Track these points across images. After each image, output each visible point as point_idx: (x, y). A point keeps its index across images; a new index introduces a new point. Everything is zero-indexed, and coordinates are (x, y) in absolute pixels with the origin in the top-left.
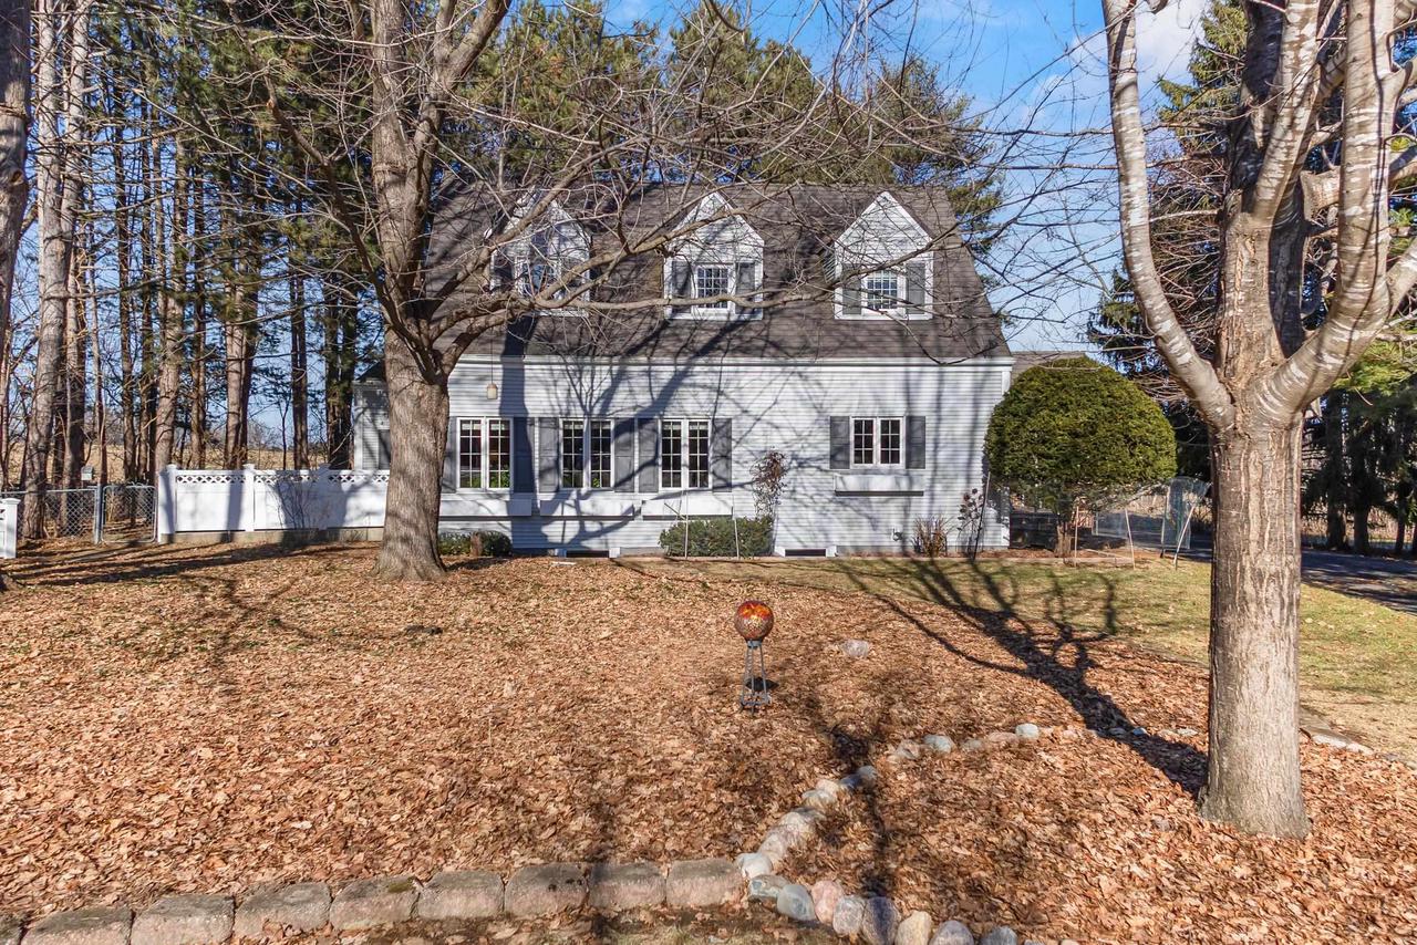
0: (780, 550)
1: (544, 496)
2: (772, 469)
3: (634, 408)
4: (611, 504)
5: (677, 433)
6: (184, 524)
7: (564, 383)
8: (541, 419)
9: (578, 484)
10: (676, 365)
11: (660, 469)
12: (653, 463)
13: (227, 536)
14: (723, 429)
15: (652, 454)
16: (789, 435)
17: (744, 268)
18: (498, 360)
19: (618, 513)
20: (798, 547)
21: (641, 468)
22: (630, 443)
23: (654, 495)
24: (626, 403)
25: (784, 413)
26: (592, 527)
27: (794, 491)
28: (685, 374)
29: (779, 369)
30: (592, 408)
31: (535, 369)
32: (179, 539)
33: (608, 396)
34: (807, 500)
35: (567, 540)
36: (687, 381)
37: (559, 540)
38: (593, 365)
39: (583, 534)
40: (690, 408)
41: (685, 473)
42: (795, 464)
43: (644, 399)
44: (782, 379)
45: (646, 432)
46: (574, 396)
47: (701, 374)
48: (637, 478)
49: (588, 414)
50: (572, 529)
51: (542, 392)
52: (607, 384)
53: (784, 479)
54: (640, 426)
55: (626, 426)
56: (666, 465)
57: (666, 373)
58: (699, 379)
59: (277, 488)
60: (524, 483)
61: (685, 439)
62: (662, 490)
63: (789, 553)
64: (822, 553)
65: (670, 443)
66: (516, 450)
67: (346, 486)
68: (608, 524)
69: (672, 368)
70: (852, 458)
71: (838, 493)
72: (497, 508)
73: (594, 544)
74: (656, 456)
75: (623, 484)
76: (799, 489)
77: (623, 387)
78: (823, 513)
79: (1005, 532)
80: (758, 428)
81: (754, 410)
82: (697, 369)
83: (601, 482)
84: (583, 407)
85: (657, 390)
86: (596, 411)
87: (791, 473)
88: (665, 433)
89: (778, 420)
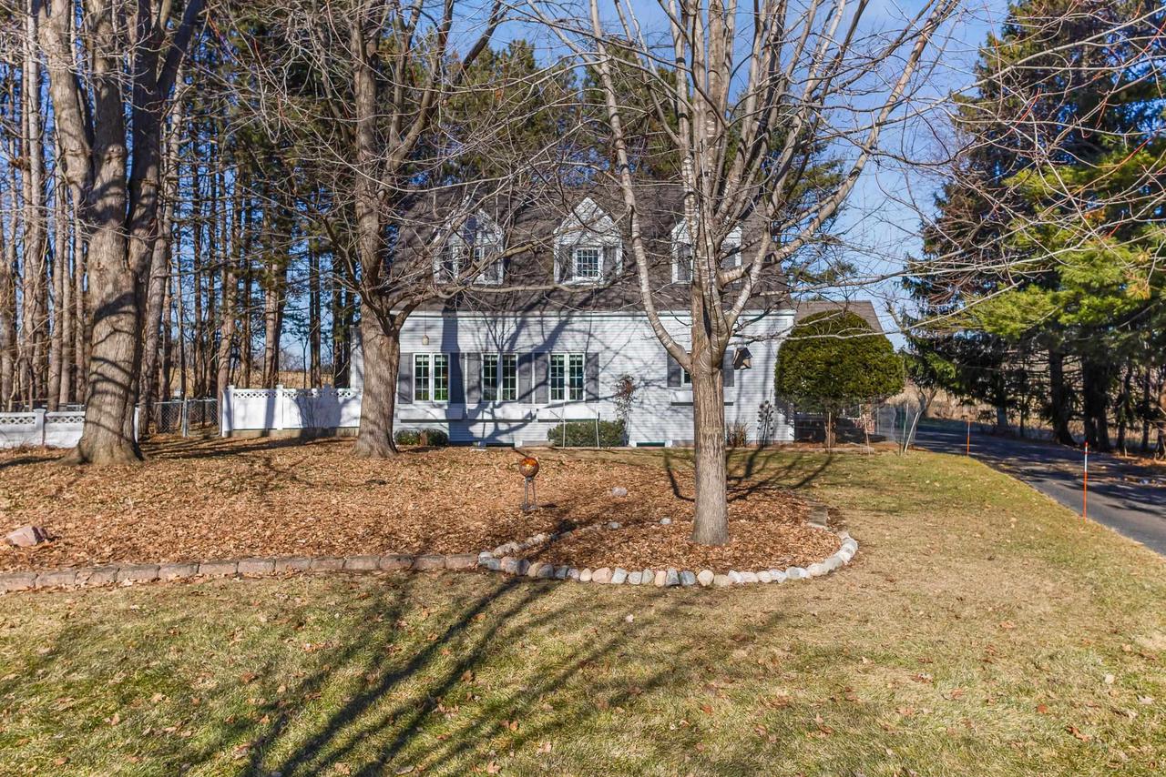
0: (633, 444)
1: (471, 406)
2: (627, 388)
3: (532, 346)
4: (515, 411)
5: (561, 363)
6: (238, 425)
7: (484, 329)
8: (469, 354)
9: (494, 398)
10: (560, 316)
11: (550, 388)
12: (545, 383)
13: (265, 433)
14: (593, 360)
15: (544, 377)
16: (638, 364)
17: (608, 250)
18: (440, 314)
19: (520, 418)
20: (646, 441)
21: (537, 387)
22: (529, 370)
23: (545, 405)
24: (525, 343)
25: (635, 349)
26: (503, 427)
27: (642, 403)
28: (566, 323)
29: (630, 319)
30: (503, 346)
31: (465, 320)
32: (235, 435)
33: (514, 338)
34: (651, 409)
35: (486, 436)
36: (568, 327)
37: (480, 436)
38: (504, 317)
39: (497, 432)
40: (570, 346)
41: (567, 390)
42: (643, 383)
43: (539, 340)
44: (633, 325)
45: (540, 363)
46: (491, 337)
47: (577, 323)
48: (534, 394)
49: (500, 350)
50: (490, 428)
51: (469, 336)
52: (513, 330)
53: (636, 394)
54: (536, 359)
55: (526, 358)
56: (554, 385)
57: (553, 322)
58: (576, 326)
59: (297, 401)
60: (457, 397)
61: (567, 367)
62: (551, 402)
63: (638, 445)
64: (663, 445)
65: (557, 368)
66: (452, 375)
67: (341, 400)
68: (514, 425)
69: (557, 319)
70: (683, 379)
71: (673, 404)
72: (439, 414)
73: (504, 439)
74: (547, 378)
75: (525, 397)
76: (646, 401)
77: (524, 332)
78: (662, 417)
79: (791, 431)
80: (617, 359)
81: (614, 346)
82: (575, 319)
83: (509, 397)
84: (497, 346)
85: (547, 334)
86: (506, 348)
87: (640, 390)
88: (554, 363)
89: (630, 354)
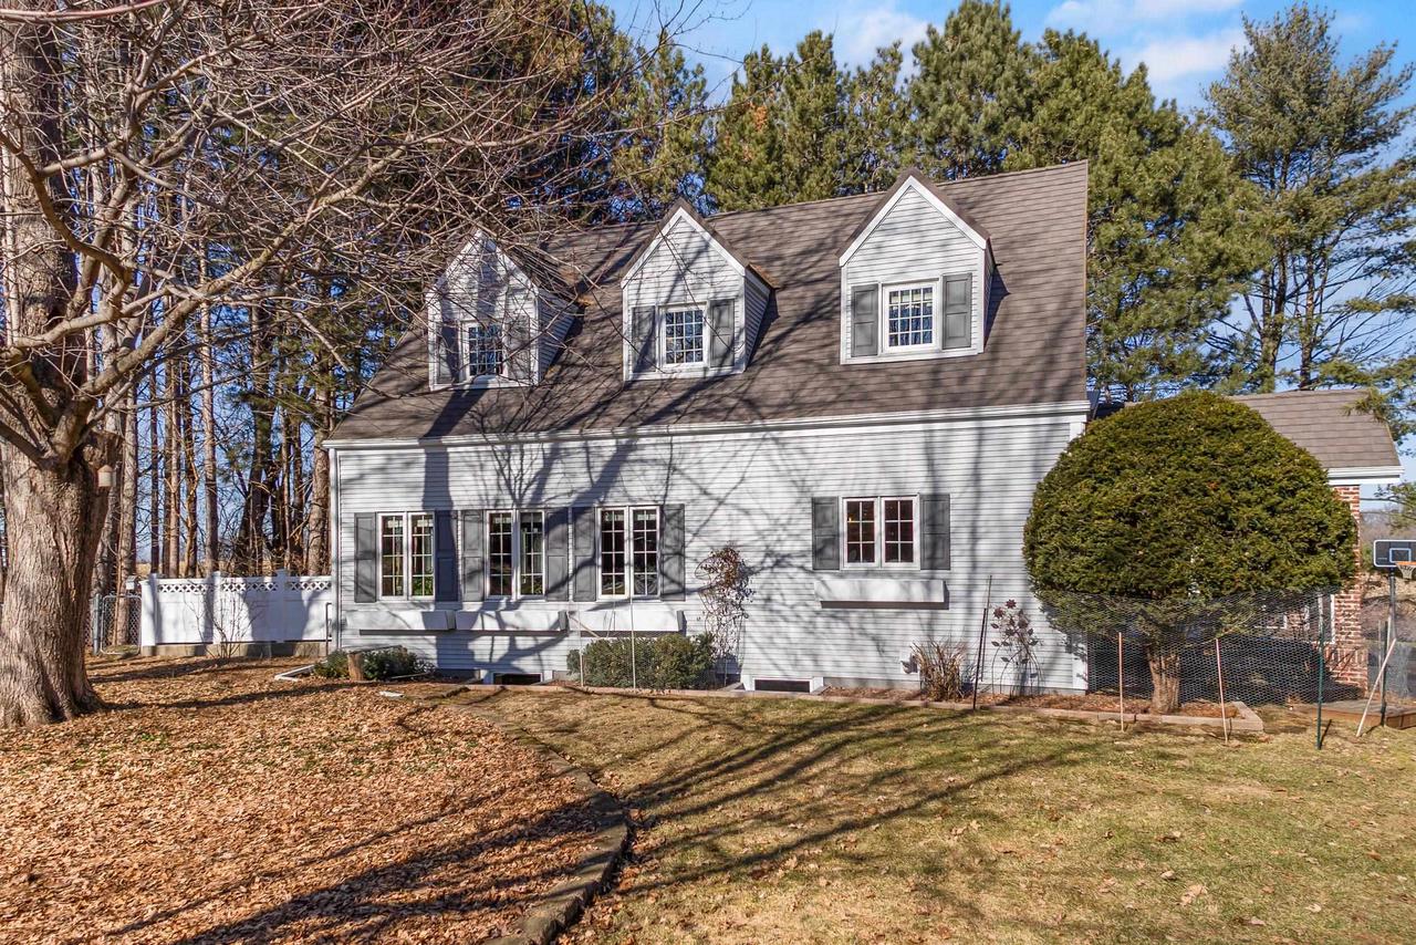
0: (747, 681)
1: (471, 606)
2: (732, 571)
3: (569, 494)
4: (538, 615)
5: (620, 525)
6: (169, 637)
7: (492, 465)
8: (464, 512)
9: (508, 591)
10: (615, 437)
11: (600, 570)
12: (591, 563)
14: (674, 516)
15: (590, 552)
16: (763, 523)
17: (720, 305)
18: (416, 443)
19: (545, 626)
20: (777, 676)
21: (576, 571)
22: (564, 539)
23: (592, 604)
24: (563, 488)
25: (753, 494)
26: (523, 643)
27: (768, 600)
28: (630, 448)
29: (746, 436)
30: (521, 496)
31: (461, 449)
32: (162, 649)
33: (543, 476)
34: (786, 612)
35: (496, 657)
36: (632, 456)
37: (486, 658)
38: (521, 443)
39: (514, 652)
40: (638, 489)
41: (629, 574)
42: (769, 562)
43: (582, 482)
44: (751, 447)
45: (583, 524)
46: (502, 482)
47: (651, 446)
48: (571, 583)
49: (518, 502)
50: (502, 644)
51: (468, 477)
52: (539, 464)
53: (754, 583)
54: (575, 518)
55: (560, 517)
56: (607, 567)
57: (609, 447)
58: (648, 453)
60: (448, 591)
61: (628, 532)
62: (603, 598)
63: (760, 685)
64: (803, 687)
65: (611, 538)
66: (438, 550)
67: (306, 594)
68: (542, 639)
69: (612, 442)
70: (844, 553)
71: (825, 604)
72: (414, 619)
73: (527, 665)
74: (594, 556)
75: (557, 590)
76: (776, 597)
77: (558, 467)
78: (810, 629)
79: (1081, 667)
80: (721, 514)
81: (717, 489)
82: (643, 441)
83: (531, 589)
84: (513, 495)
85: (598, 467)
86: (529, 495)
87: (764, 575)
88: (606, 526)
89: (747, 503)
